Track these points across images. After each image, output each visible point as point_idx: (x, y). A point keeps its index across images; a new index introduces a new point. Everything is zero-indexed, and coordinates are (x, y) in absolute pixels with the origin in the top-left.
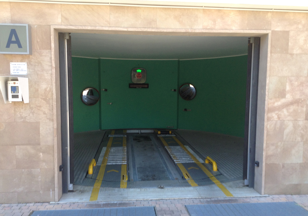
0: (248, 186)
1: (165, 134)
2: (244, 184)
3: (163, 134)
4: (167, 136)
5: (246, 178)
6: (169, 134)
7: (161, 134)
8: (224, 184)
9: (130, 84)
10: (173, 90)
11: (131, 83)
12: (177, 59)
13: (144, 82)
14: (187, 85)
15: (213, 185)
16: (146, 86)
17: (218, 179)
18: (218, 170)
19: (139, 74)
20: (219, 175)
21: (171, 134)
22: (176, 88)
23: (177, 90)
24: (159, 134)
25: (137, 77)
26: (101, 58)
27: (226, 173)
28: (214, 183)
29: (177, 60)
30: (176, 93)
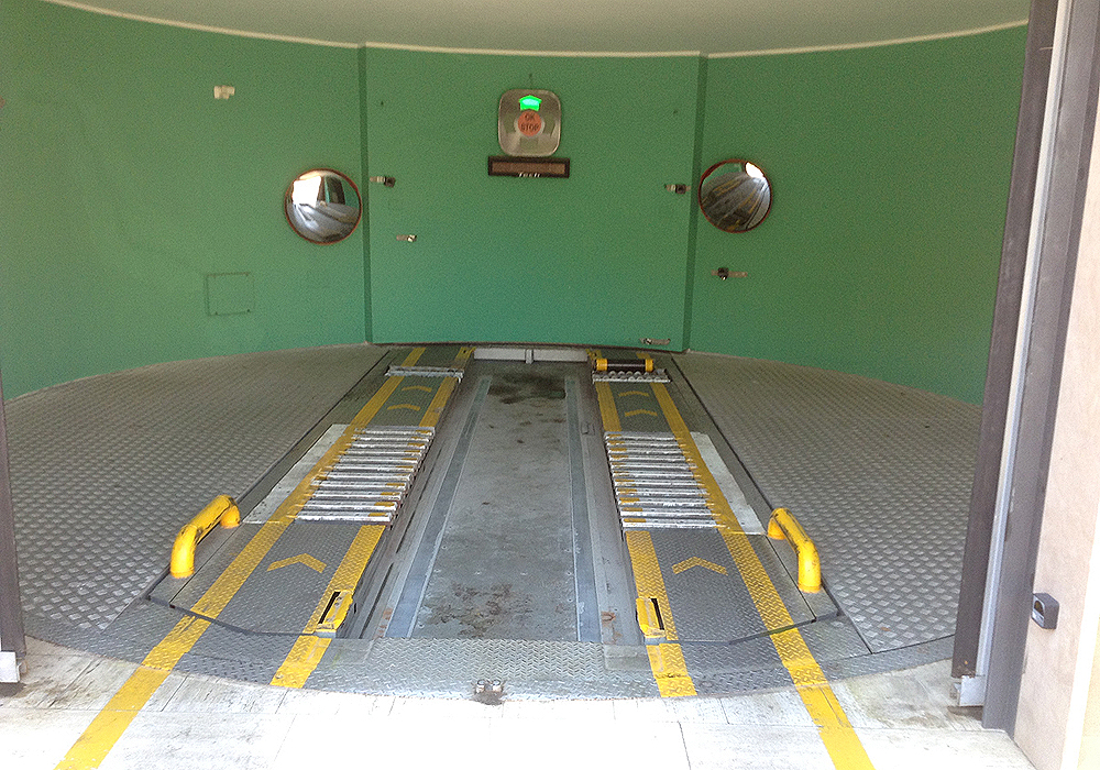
0: (975, 712)
1: (626, 370)
2: (954, 696)
3: (617, 370)
4: (631, 380)
5: (971, 670)
6: (643, 370)
7: (609, 369)
8: (840, 688)
9: (491, 161)
10: (673, 188)
11: (497, 153)
12: (697, 53)
13: (550, 154)
14: (735, 165)
15: (782, 696)
16: (560, 169)
17: (814, 649)
18: (823, 584)
19: (532, 117)
20: (823, 620)
21: (651, 373)
22: (688, 182)
23: (689, 188)
24: (600, 372)
25: (522, 129)
26: (368, 44)
27: (863, 611)
28: (785, 680)
29: (693, 58)
30: (686, 200)
